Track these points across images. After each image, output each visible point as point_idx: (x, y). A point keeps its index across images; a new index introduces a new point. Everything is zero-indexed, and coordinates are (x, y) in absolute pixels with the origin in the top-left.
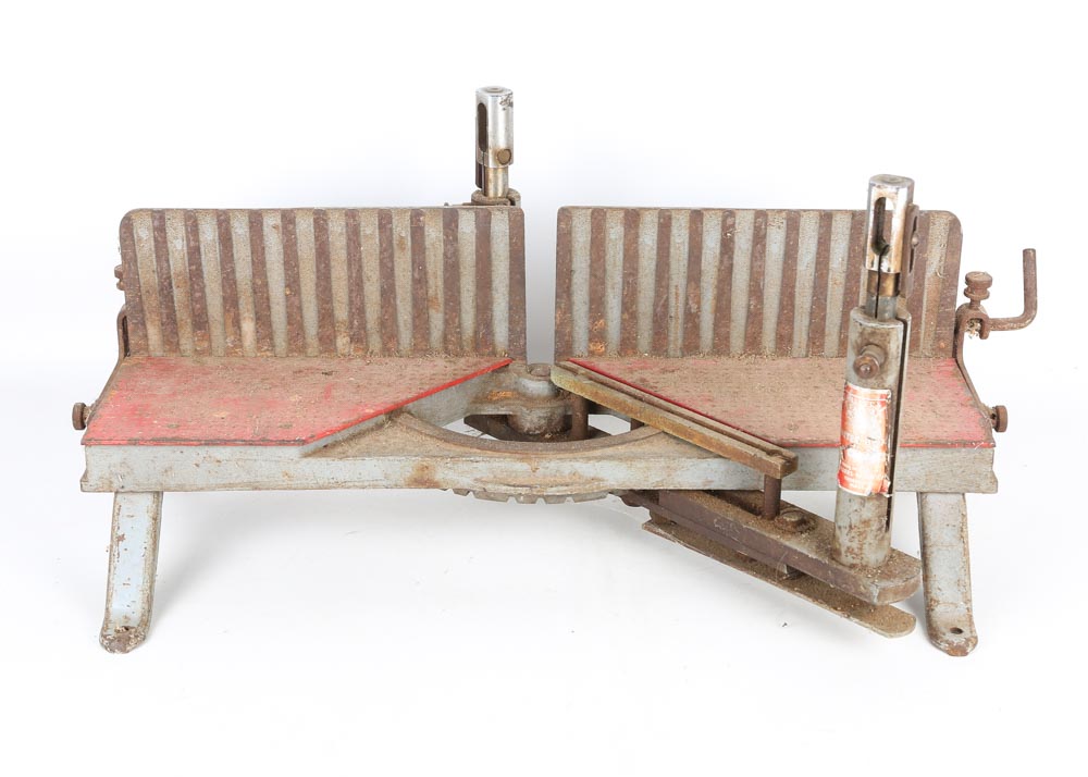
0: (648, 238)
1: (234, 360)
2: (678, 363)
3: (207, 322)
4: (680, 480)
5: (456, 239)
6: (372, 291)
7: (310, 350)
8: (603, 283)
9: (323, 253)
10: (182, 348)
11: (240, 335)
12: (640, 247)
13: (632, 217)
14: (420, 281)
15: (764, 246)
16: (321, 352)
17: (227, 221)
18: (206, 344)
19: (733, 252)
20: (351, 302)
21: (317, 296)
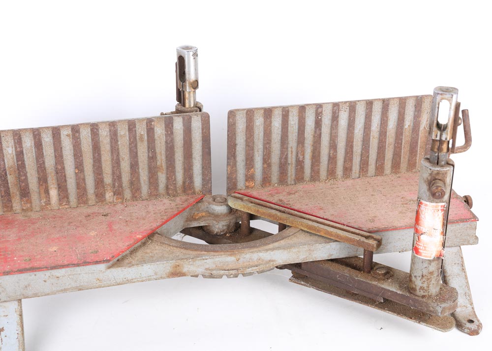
0: (277, 123)
1: (46, 212)
2: (295, 188)
3: (29, 192)
4: (316, 256)
5: (172, 133)
6: (125, 166)
7: (90, 202)
8: (253, 150)
9: (96, 148)
10: (14, 209)
11: (49, 198)
12: (272, 128)
13: (268, 112)
14: (152, 158)
15: (338, 121)
16: (97, 202)
17: (39, 134)
18: (29, 205)
19: (321, 127)
20: (113, 173)
21: (94, 171)
